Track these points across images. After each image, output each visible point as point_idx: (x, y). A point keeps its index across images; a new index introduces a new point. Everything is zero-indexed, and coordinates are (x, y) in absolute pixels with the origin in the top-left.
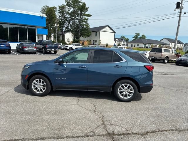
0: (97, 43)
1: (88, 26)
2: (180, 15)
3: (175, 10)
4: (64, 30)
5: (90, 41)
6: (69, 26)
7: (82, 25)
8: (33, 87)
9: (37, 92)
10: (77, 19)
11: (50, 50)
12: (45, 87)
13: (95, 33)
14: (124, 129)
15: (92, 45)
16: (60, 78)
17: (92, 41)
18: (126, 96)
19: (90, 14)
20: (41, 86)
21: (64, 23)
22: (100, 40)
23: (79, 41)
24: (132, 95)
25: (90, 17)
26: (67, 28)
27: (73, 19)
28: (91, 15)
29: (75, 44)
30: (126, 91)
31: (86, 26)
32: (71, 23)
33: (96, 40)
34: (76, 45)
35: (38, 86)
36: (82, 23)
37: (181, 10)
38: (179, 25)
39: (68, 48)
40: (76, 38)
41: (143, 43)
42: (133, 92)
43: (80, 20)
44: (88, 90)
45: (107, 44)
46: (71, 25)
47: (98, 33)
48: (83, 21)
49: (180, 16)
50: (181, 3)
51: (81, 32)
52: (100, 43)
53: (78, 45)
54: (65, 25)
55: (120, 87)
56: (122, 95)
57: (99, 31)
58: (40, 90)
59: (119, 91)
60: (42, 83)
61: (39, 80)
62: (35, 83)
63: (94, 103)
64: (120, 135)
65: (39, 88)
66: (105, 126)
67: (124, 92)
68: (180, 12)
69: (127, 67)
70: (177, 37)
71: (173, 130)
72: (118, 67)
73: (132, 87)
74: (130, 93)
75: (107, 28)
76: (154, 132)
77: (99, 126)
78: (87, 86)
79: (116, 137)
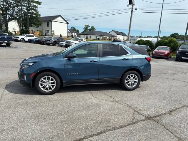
0: (50, 34)
1: (38, 15)
2: (132, 10)
3: (128, 6)
4: (8, 18)
5: (41, 32)
6: (15, 13)
7: (31, 13)
8: (40, 86)
9: (46, 91)
10: (24, 6)
11: (2, 42)
12: (55, 85)
13: (46, 23)
14: (154, 112)
15: (43, 35)
16: (71, 74)
17: (44, 32)
18: (132, 85)
19: (39, 1)
20: (50, 83)
21: (7, 10)
22: (54, 31)
23: (28, 32)
24: (137, 84)
25: (40, 4)
26: (12, 16)
27: (19, 6)
28: (41, 3)
29: (27, 34)
30: (132, 81)
31: (35, 14)
32: (16, 9)
33: (48, 31)
34: (28, 36)
35: (46, 84)
36: (30, 11)
37: (133, 6)
38: (131, 20)
39: (19, 39)
40: (24, 28)
41: (95, 35)
42: (137, 81)
43: (28, 7)
44: (99, 83)
45: (61, 35)
46: (16, 12)
47: (50, 23)
48: (32, 9)
49: (132, 12)
51: (30, 20)
52: (54, 34)
53: (30, 36)
54: (10, 12)
55: (127, 78)
56: (129, 85)
57: (51, 21)
58: (48, 89)
59: (126, 81)
60: (51, 81)
61: (48, 78)
62: (43, 81)
63: (107, 94)
64: (156, 117)
65: (47, 86)
66: (138, 112)
67: (130, 81)
68: (132, 8)
69: (133, 59)
70: (129, 30)
71: (184, 107)
72: (126, 60)
73: (136, 77)
74: (135, 82)
75: (60, 18)
76: (174, 110)
77: (134, 113)
78: (98, 80)
79: (154, 119)
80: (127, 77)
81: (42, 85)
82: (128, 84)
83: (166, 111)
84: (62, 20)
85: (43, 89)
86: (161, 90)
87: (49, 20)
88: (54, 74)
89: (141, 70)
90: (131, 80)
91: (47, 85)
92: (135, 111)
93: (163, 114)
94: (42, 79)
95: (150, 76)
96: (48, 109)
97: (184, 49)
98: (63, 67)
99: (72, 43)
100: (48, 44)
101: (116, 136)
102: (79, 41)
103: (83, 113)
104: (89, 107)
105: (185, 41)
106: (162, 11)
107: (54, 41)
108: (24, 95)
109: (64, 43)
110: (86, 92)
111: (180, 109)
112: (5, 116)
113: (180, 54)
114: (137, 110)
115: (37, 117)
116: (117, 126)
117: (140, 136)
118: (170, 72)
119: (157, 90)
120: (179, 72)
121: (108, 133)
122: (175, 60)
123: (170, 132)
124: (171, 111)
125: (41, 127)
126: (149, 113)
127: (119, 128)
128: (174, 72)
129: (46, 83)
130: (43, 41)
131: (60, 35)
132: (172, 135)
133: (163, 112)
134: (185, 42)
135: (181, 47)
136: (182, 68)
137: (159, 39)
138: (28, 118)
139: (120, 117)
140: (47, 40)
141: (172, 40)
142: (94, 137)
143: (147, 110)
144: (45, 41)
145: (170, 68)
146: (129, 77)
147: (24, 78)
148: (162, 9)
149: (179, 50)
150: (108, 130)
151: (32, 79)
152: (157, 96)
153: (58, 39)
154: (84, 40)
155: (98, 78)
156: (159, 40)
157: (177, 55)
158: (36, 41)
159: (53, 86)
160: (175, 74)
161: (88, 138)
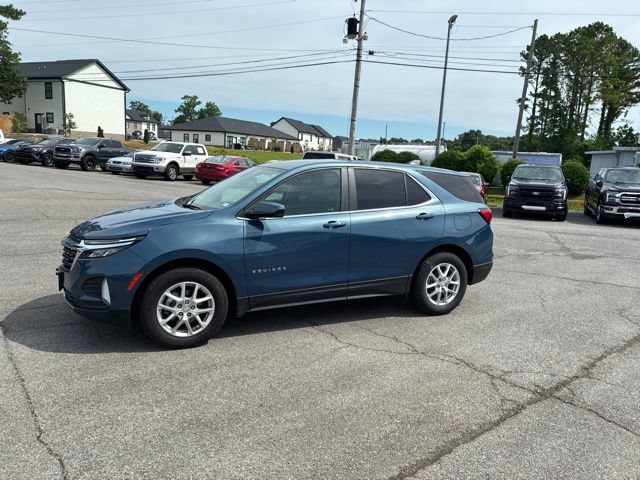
1: (8, 55)
2: (359, 55)
3: (345, 41)
5: (20, 118)
8: (160, 319)
9: (179, 334)
12: (211, 310)
14: (545, 375)
15: (30, 131)
16: (265, 271)
17: (31, 117)
18: (443, 297)
20: (193, 307)
22: (72, 116)
24: (457, 292)
25: (16, 18)
28: (21, 13)
30: (443, 283)
33: (50, 118)
35: (180, 310)
38: (356, 86)
41: (225, 132)
42: (457, 283)
44: (349, 298)
45: (100, 131)
49: (358, 61)
50: (360, 22)
52: (72, 125)
55: (429, 275)
56: (435, 297)
57: (60, 79)
58: (189, 326)
59: (428, 286)
60: (198, 297)
61: (187, 287)
62: (169, 301)
63: (378, 331)
64: (557, 388)
65: (185, 318)
66: (504, 380)
67: (438, 286)
68: (359, 49)
69: (445, 216)
70: (353, 120)
71: (610, 354)
72: (426, 218)
73: (456, 271)
74: (451, 286)
75: (94, 68)
76: (593, 365)
77: (493, 384)
78: (348, 286)
79: (558, 394)
80: (431, 274)
81: (165, 314)
82: (433, 294)
83: (575, 370)
84: (105, 76)
85: (168, 329)
86: (521, 308)
87: (53, 75)
88: (209, 274)
89: (467, 250)
90: (440, 280)
91: (185, 314)
92: (493, 377)
93: (572, 379)
94: (167, 293)
95: (491, 265)
96: (219, 395)
97: (526, 179)
98: (239, 250)
99: (161, 159)
100: (62, 165)
101: (489, 459)
102: (184, 154)
103: (346, 399)
104: (350, 378)
105: (514, 157)
106: (446, 62)
107: (87, 154)
108: (97, 355)
109: (127, 161)
110: (309, 329)
111: (604, 360)
112: (82, 437)
113: (516, 195)
114: (496, 373)
115: (205, 427)
116: (474, 428)
117: (553, 448)
118: (511, 250)
119: (511, 308)
120: (537, 251)
121: (460, 451)
122: (502, 214)
123: (619, 426)
124: (586, 369)
125: (244, 457)
126: (534, 378)
127: (482, 433)
128: (523, 252)
129: (180, 306)
130: (39, 154)
131: (96, 131)
132: (629, 433)
133: (567, 373)
134: (517, 158)
135: (516, 173)
136: (534, 238)
137: (442, 149)
138: (174, 433)
139: (461, 399)
140: (58, 150)
141: (478, 151)
142: (429, 468)
143: (522, 371)
144: (50, 153)
145: (503, 239)
146: (436, 273)
147: (99, 294)
148: (446, 57)
149: (511, 183)
150: (455, 443)
151: (133, 294)
152: (524, 326)
153: (100, 147)
154: (200, 150)
155: (348, 281)
156: (441, 151)
157: (507, 200)
158: (10, 152)
159: (203, 316)
160: (529, 256)
161: (413, 474)
